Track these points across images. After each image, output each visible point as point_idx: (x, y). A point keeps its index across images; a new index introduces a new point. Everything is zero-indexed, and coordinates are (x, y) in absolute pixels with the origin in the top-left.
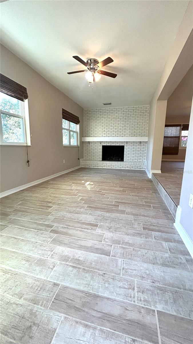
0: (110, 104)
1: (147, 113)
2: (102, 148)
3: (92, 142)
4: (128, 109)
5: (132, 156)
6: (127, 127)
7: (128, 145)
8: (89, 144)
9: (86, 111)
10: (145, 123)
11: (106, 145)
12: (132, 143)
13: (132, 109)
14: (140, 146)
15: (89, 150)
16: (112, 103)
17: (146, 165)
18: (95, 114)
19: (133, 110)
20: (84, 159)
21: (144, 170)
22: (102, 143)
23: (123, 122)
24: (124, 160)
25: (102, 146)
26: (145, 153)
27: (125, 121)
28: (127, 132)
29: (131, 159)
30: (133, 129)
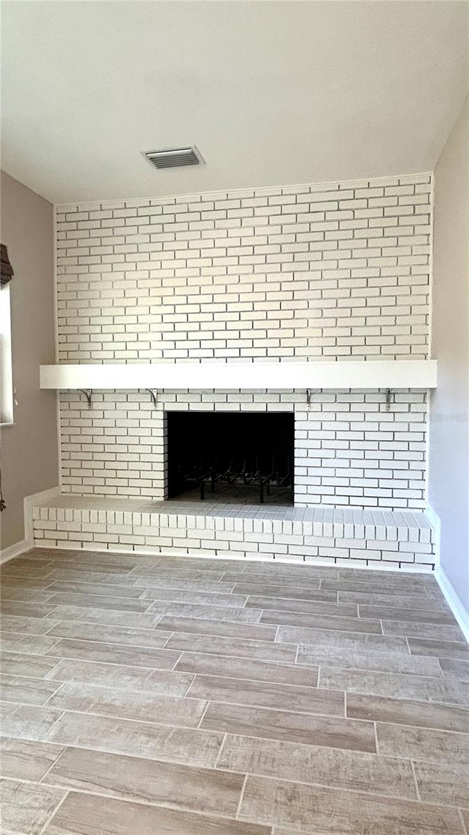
0: (190, 159)
1: (424, 219)
2: (161, 424)
3: (103, 393)
4: (308, 198)
5: (340, 473)
6: (304, 304)
7: (316, 407)
8: (85, 406)
9: (70, 218)
10: (413, 280)
11: (184, 408)
12: (340, 398)
13: (331, 196)
14: (390, 417)
15: (89, 439)
16: (203, 153)
17: (437, 539)
18: (117, 231)
19: (334, 206)
20: (64, 489)
21: (427, 570)
22: (161, 398)
23: (280, 277)
24: (297, 498)
25: (161, 415)
26: (419, 456)
27: (294, 267)
28: (306, 333)
29: (339, 491)
30: (338, 313)
